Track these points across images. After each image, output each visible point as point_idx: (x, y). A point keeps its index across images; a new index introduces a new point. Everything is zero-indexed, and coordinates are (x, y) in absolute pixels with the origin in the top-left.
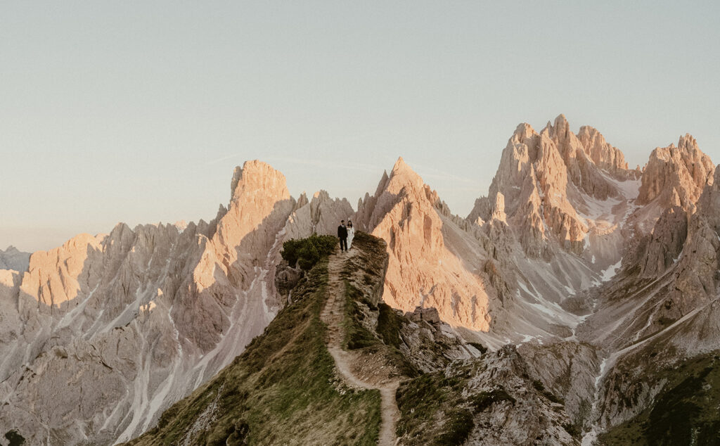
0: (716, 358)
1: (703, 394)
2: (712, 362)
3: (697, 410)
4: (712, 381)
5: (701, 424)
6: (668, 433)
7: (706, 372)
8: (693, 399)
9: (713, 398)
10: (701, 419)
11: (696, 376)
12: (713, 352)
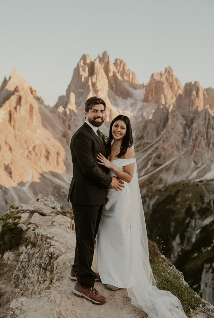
0: (183, 184)
1: (176, 204)
2: (180, 186)
3: (173, 212)
4: (181, 196)
5: (176, 220)
6: (159, 225)
7: (178, 192)
8: (171, 207)
9: (182, 205)
10: (175, 217)
11: (173, 194)
12: (181, 182)
